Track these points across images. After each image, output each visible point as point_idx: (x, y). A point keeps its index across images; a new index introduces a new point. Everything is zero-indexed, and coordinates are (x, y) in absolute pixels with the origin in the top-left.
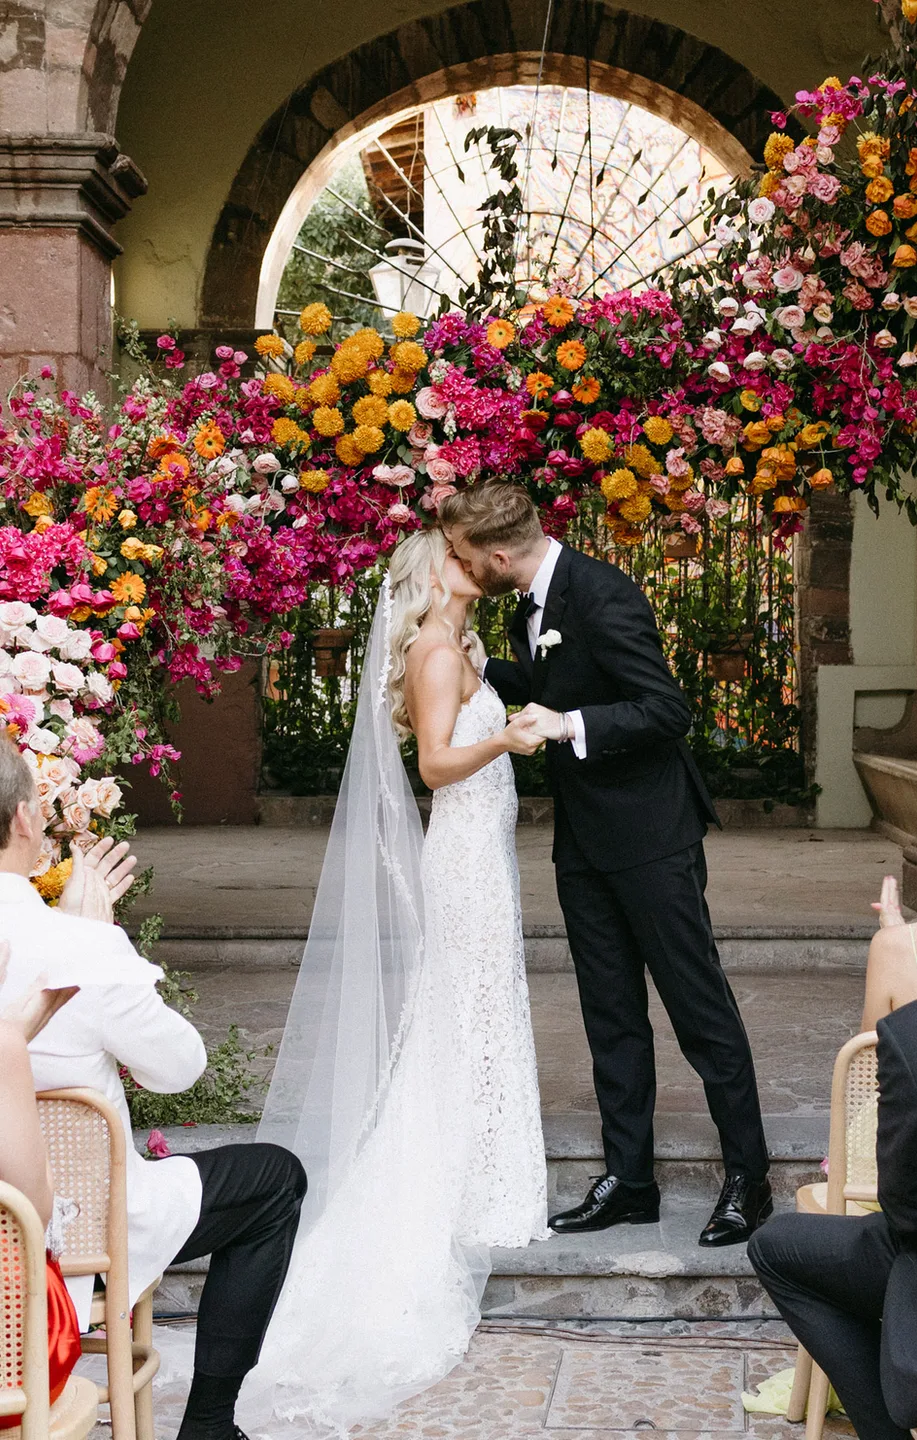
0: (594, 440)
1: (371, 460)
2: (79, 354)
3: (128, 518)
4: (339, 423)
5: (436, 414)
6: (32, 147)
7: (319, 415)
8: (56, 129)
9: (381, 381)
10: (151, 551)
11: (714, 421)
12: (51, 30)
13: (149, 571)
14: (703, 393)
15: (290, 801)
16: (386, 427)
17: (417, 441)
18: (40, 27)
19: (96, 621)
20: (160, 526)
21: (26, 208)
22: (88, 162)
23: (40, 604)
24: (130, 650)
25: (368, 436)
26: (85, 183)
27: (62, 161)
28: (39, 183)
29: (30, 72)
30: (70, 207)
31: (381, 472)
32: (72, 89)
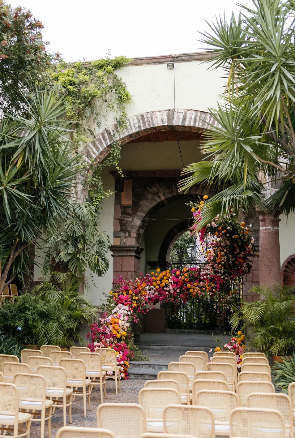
0: (189, 285)
1: (164, 287)
2: (134, 271)
3: (134, 294)
4: (160, 283)
5: (171, 282)
6: (129, 247)
7: (158, 282)
8: (132, 245)
9: (165, 278)
10: (137, 298)
11: (201, 283)
12: (132, 233)
13: (136, 300)
14: (201, 280)
15: (170, 329)
16: (165, 283)
17: (169, 285)
18: (131, 233)
19: (130, 306)
20: (138, 295)
21: (128, 254)
22: (136, 249)
23: (123, 304)
24: (135, 309)
25: (163, 284)
26: (135, 251)
27: (133, 248)
28: (130, 251)
29: (129, 238)
30: (134, 254)
31: (165, 288)
32: (134, 240)
